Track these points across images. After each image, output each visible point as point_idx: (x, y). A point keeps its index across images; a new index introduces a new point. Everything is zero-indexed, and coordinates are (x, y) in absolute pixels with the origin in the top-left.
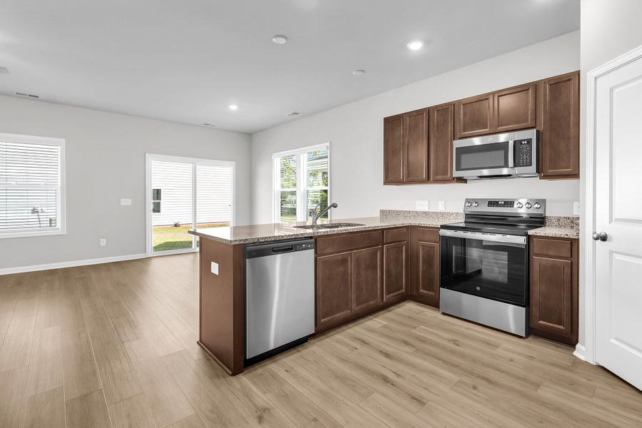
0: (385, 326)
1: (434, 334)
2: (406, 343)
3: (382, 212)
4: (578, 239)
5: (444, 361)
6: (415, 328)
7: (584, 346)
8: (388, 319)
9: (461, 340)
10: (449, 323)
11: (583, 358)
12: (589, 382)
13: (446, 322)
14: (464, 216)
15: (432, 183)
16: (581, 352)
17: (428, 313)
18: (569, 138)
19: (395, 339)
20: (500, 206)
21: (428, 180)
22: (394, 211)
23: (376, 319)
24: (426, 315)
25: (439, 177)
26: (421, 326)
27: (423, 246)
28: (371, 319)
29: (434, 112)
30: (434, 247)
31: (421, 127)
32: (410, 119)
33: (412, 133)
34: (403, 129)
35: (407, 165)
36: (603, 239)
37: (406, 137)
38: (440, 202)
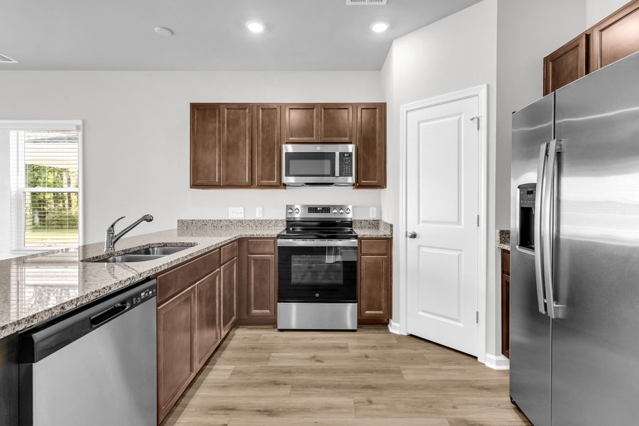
0: (234, 373)
1: (292, 358)
2: (276, 383)
3: (181, 222)
4: (392, 238)
5: (326, 386)
6: (268, 359)
7: (399, 322)
8: (230, 361)
9: (320, 354)
10: (294, 339)
11: (398, 333)
12: (416, 352)
13: (290, 339)
14: (285, 223)
15: (255, 188)
16: (395, 328)
17: (266, 336)
18: (375, 156)
19: (259, 385)
20: (319, 212)
21: (250, 185)
22: (199, 221)
23: (215, 367)
24: (265, 338)
25: (265, 182)
26: (273, 354)
27: (255, 260)
28: (210, 369)
29: (258, 110)
30: (269, 260)
31: (243, 124)
32: (228, 112)
33: (231, 128)
34: (219, 122)
35: (225, 165)
36: (414, 236)
37: (223, 131)
38: (257, 209)
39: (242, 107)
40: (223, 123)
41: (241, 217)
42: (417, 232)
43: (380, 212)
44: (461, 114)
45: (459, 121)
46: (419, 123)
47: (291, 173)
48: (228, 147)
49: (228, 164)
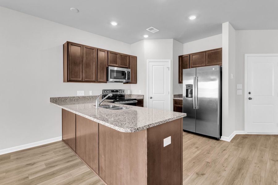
20: (115, 92)
21: (97, 81)
25: (101, 80)
32: (86, 49)
33: (87, 56)
36: (151, 98)
37: (84, 58)
38: (90, 91)
39: (92, 48)
40: (84, 53)
41: (83, 95)
42: (152, 97)
43: (131, 92)
44: (164, 66)
45: (164, 67)
46: (153, 66)
47: (112, 77)
48: (86, 64)
49: (86, 72)
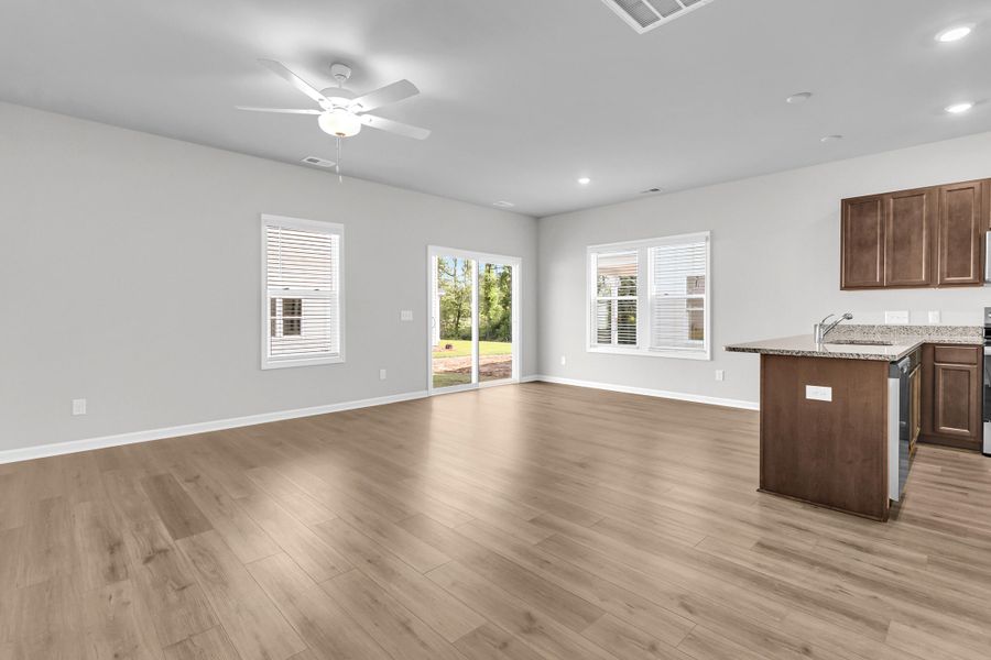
14: (982, 332)
15: (936, 287)
21: (928, 284)
25: (954, 279)
27: (946, 370)
30: (969, 371)
31: (917, 212)
32: (895, 203)
33: (899, 220)
34: (882, 215)
35: (890, 262)
37: (888, 225)
38: (930, 313)
39: (916, 194)
40: (888, 215)
41: (905, 322)
48: (894, 242)
49: (894, 262)
